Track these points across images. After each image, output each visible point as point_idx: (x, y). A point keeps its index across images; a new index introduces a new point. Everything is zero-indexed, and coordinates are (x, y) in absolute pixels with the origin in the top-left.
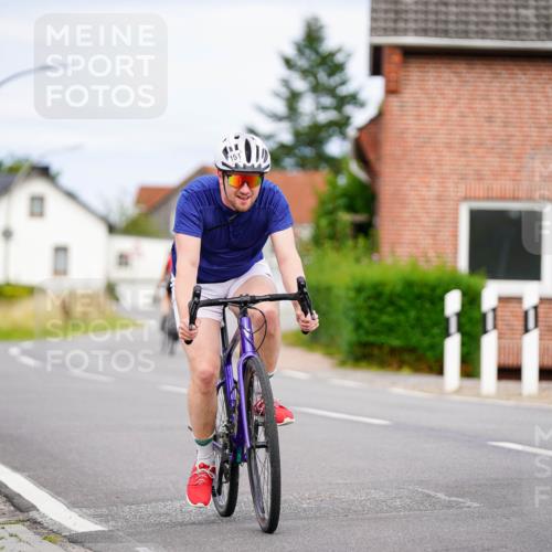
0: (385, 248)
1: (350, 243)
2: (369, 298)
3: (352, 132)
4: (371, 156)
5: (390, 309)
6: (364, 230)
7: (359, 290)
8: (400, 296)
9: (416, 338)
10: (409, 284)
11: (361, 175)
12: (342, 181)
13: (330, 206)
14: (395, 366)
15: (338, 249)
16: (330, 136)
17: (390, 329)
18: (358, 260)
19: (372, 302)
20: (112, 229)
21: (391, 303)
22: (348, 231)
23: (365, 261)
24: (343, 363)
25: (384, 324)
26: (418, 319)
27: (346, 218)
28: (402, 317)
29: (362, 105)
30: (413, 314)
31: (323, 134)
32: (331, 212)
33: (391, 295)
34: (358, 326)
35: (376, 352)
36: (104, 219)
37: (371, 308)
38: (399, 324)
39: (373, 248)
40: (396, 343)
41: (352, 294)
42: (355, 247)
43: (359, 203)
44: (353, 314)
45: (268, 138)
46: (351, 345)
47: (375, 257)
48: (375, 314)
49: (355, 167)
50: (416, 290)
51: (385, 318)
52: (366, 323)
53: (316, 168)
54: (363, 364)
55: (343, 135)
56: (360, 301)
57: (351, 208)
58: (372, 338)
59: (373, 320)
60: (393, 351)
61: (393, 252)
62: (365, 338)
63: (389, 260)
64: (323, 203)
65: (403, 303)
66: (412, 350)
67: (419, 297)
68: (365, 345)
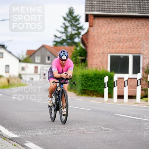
0: (89, 66)
1: (80, 64)
2: (85, 78)
3: (81, 36)
4: (86, 43)
5: (91, 81)
6: (84, 61)
7: (83, 76)
8: (93, 78)
9: (97, 88)
10: (95, 75)
11: (83, 47)
12: (78, 49)
13: (75, 55)
14: (92, 95)
15: (77, 66)
16: (76, 37)
17: (91, 86)
18: (82, 69)
19: (86, 79)
20: (20, 61)
21: (91, 79)
22: (80, 61)
23: (84, 69)
24: (78, 95)
25: (89, 85)
26: (98, 83)
27: (79, 58)
28: (93, 83)
29: (83, 29)
30: (96, 82)
31: (74, 37)
32: (76, 57)
33: (91, 77)
34: (83, 85)
35: (87, 92)
36: (18, 58)
37: (86, 81)
38: (93, 85)
39: (86, 65)
40: (92, 89)
41: (81, 77)
42: (82, 65)
43: (83, 54)
44: (81, 82)
45: (60, 38)
46: (80, 90)
47: (87, 68)
48: (87, 82)
49: (81, 45)
50: (97, 76)
51: (89, 83)
52: (84, 84)
53: (72, 45)
54: (84, 95)
55: (79, 37)
56: (83, 79)
57: (81, 56)
58: (86, 88)
59: (86, 84)
60: (91, 91)
61: (91, 67)
62: (84, 88)
63: (90, 69)
64: (73, 54)
65: (94, 79)
66: (96, 91)
67: (98, 78)
68: (84, 90)
